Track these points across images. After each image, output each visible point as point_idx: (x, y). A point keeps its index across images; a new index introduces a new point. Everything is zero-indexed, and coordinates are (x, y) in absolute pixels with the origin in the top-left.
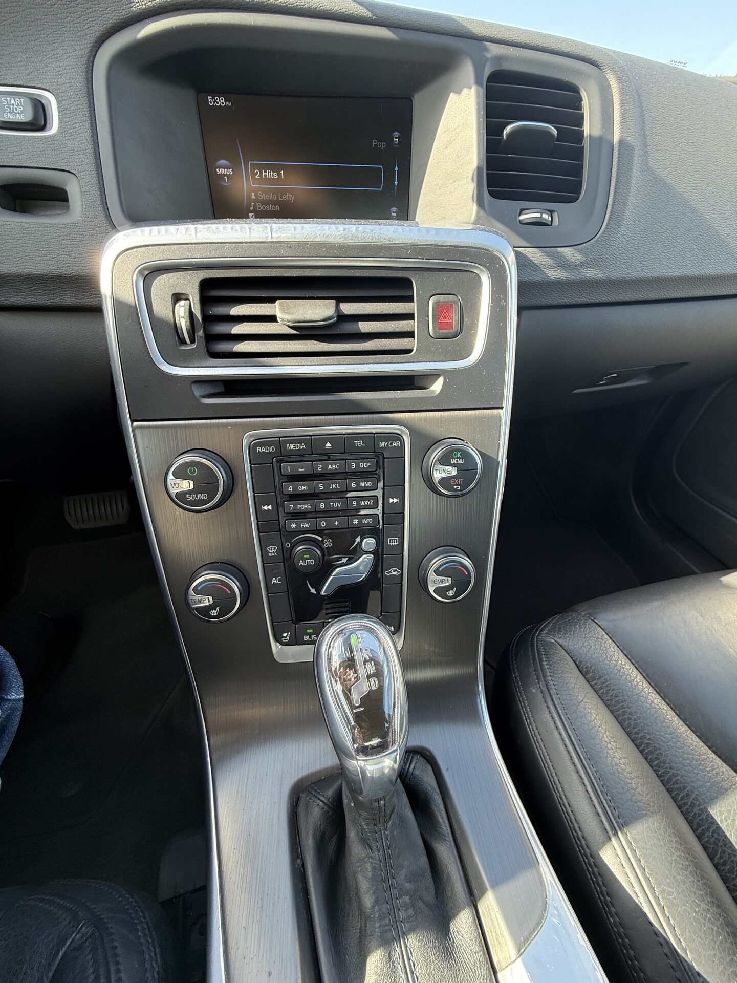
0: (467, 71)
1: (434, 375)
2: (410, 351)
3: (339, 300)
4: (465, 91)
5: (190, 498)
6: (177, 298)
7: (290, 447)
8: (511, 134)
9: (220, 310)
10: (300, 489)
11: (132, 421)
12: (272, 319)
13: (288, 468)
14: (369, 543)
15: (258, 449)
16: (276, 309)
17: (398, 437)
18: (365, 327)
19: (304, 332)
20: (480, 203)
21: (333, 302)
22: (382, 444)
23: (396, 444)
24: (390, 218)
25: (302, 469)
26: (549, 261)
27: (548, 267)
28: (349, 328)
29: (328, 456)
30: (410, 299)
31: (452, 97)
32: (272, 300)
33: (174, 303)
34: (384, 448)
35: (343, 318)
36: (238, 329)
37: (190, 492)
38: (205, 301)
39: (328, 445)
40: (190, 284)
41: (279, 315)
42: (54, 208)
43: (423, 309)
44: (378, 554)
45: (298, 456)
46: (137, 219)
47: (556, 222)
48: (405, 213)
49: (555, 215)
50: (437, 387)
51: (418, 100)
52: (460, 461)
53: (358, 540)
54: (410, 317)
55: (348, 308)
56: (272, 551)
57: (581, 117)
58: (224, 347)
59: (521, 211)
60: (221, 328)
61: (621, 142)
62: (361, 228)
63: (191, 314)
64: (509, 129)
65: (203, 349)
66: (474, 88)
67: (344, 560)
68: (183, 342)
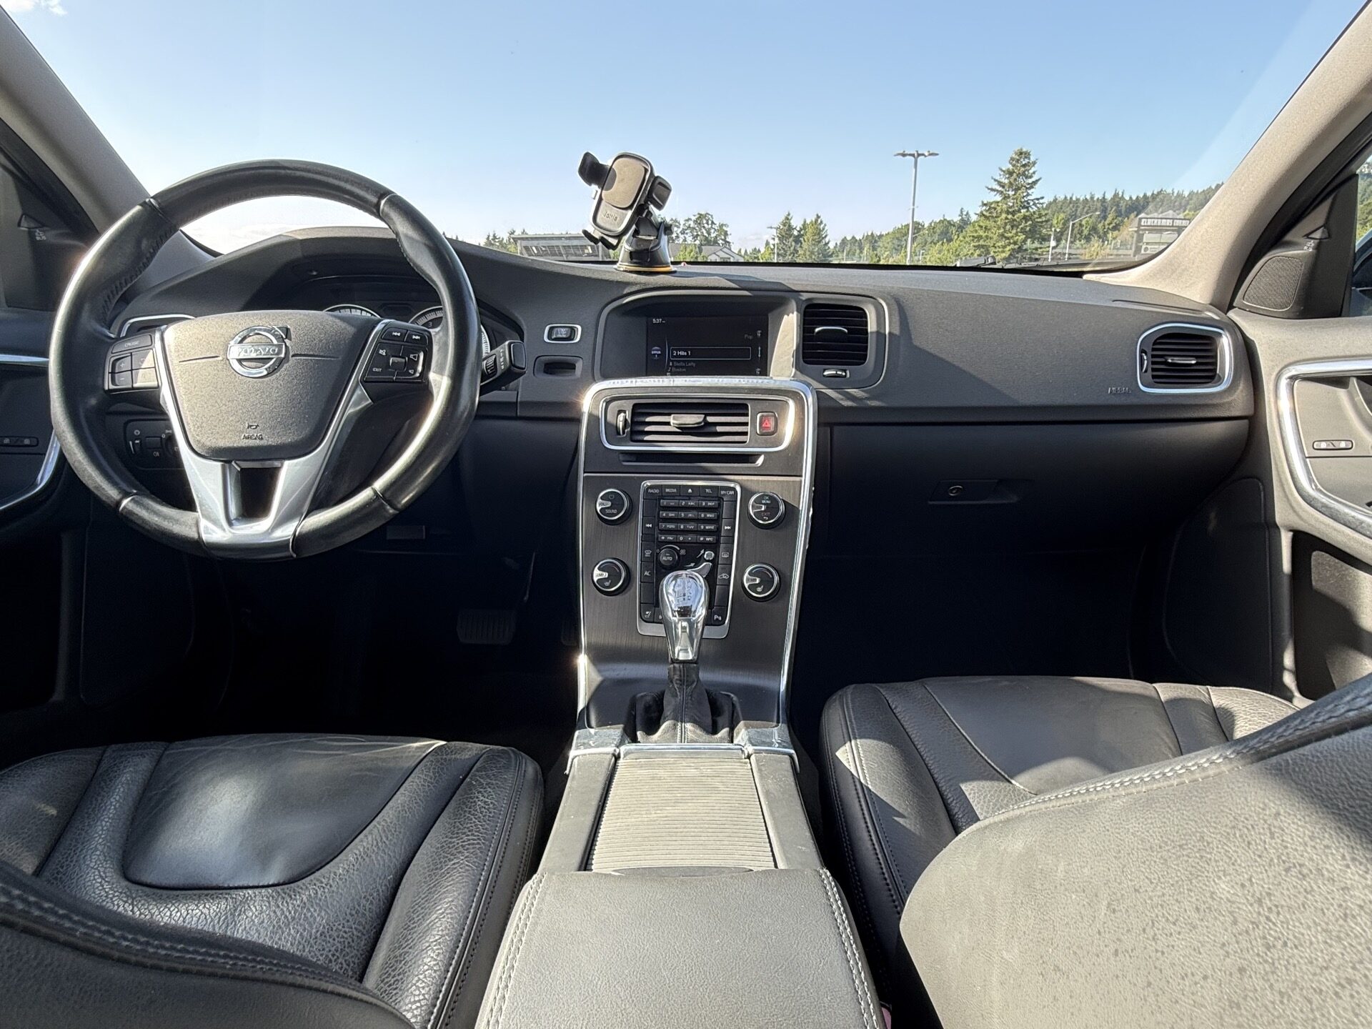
0: (793, 305)
1: (757, 455)
2: (745, 442)
3: (706, 415)
4: (791, 315)
5: (607, 511)
6: (620, 412)
7: (667, 490)
8: (819, 332)
9: (641, 419)
10: (670, 515)
11: (585, 472)
12: (668, 424)
13: (664, 502)
14: (709, 555)
15: (650, 491)
16: (671, 419)
17: (734, 489)
18: (719, 429)
19: (684, 430)
20: (797, 367)
21: (703, 416)
22: (723, 492)
23: (732, 493)
24: (755, 375)
25: (672, 503)
26: (840, 396)
27: (842, 399)
28: (712, 429)
29: (689, 497)
30: (747, 415)
31: (786, 317)
32: (669, 414)
33: (618, 414)
34: (724, 495)
35: (707, 424)
36: (648, 429)
37: (608, 508)
38: (634, 414)
39: (690, 491)
40: (628, 406)
41: (672, 421)
42: (565, 372)
43: (754, 420)
44: (714, 562)
45: (672, 496)
46: (606, 376)
47: (848, 376)
48: (764, 372)
49: (848, 372)
50: (760, 461)
51: (770, 316)
52: (768, 502)
53: (702, 552)
54: (746, 424)
55: (710, 419)
56: (648, 553)
57: (867, 322)
58: (640, 438)
59: (824, 370)
60: (641, 428)
61: (890, 333)
62: (721, 380)
63: (626, 420)
64: (817, 330)
65: (628, 438)
66: (795, 313)
67: (692, 565)
68: (619, 433)
